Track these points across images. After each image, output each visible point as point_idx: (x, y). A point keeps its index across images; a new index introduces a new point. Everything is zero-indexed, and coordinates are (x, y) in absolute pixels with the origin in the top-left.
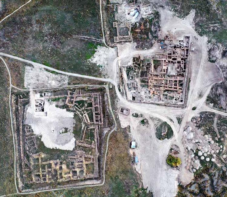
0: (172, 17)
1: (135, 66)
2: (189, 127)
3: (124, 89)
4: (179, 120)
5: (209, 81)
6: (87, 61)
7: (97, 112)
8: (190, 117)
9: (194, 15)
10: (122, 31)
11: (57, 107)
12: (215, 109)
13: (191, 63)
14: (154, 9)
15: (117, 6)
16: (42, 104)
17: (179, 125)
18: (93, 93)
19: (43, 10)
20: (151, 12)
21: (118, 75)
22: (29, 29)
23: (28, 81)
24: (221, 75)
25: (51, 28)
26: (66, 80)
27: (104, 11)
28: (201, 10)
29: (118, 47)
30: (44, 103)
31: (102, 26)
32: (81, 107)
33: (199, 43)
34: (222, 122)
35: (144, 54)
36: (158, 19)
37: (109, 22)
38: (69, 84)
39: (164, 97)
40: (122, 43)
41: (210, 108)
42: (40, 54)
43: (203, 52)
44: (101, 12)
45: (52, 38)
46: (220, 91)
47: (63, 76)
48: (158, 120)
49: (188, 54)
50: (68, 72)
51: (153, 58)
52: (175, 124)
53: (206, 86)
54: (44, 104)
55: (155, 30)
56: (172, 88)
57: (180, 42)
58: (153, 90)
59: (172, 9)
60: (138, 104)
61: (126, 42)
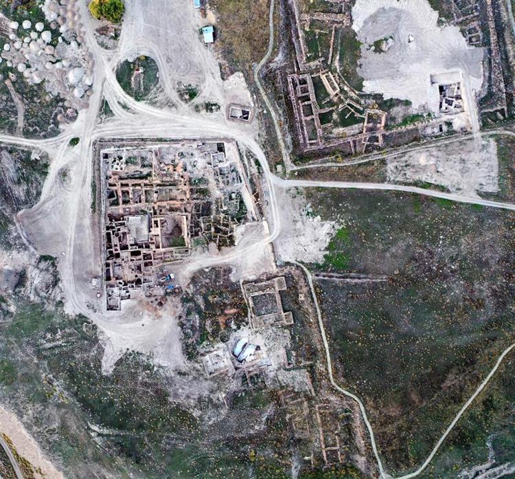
0: (155, 351)
1: (227, 226)
2: (81, 97)
3: (248, 167)
4: (105, 109)
5: (49, 210)
6: (346, 222)
7: (306, 103)
8: (82, 121)
9: (103, 361)
10: (270, 306)
11: (407, 101)
12: (26, 146)
13: (94, 249)
14: (201, 366)
15: (289, 364)
16: (445, 105)
17: (106, 99)
18: (321, 148)
19: (468, 332)
20: (206, 357)
21: (265, 198)
22: (499, 283)
23: (488, 155)
24: (22, 229)
25: (443, 291)
26: (391, 171)
27: (319, 347)
28: (89, 376)
29: (275, 267)
30: (441, 107)
31: (318, 310)
32: (346, 110)
33: (84, 298)
34: (5, 119)
35: (208, 257)
36: (186, 344)
37: (302, 323)
38: (383, 162)
39: (148, 160)
40: (265, 276)
41: (38, 148)
42: (464, 227)
43: (71, 278)
44: (326, 346)
45: (439, 268)
46: (19, 191)
47: (400, 178)
48: (156, 103)
49: (105, 268)
50: (388, 190)
51: (187, 251)
52: (115, 99)
53: (53, 200)
54: (441, 103)
55: (190, 317)
56: (133, 185)
57: (128, 294)
58: (176, 173)
59: (158, 371)
60: (210, 135)
61: (256, 282)
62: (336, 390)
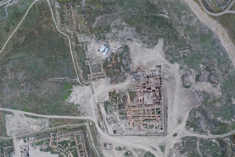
0: (141, 49)
1: (112, 100)
2: (172, 153)
3: (104, 125)
4: (162, 148)
5: (186, 107)
6: (64, 102)
7: (81, 150)
8: (172, 143)
9: (163, 44)
10: (94, 68)
11: (41, 151)
12: (196, 133)
13: (166, 91)
14: (122, 43)
15: (86, 44)
16: (27, 149)
17: (162, 153)
18: (75, 132)
19: (16, 58)
20: (120, 46)
21: (96, 112)
22: (5, 78)
23: (10, 129)
24: (198, 99)
25: (26, 75)
26: (47, 123)
27: (74, 52)
28: (169, 38)
30: (28, 148)
31: (75, 66)
32: (65, 147)
33: (171, 70)
34: (205, 145)
35: (119, 88)
36: (128, 52)
37: (81, 61)
38: (50, 126)
39: (144, 127)
41: (191, 132)
42: (18, 101)
43: (176, 79)
44: (71, 52)
45: (28, 84)
46: (198, 115)
47: (43, 120)
48: (142, 151)
49: (162, 82)
50: (48, 115)
51: (128, 90)
52: (159, 153)
53: (184, 111)
54: (28, 150)
55: (126, 63)
56: (150, 117)
57: (152, 72)
58: (133, 121)
59: (140, 41)
60: (120, 137)
61: (100, 78)
62: (67, 34)
